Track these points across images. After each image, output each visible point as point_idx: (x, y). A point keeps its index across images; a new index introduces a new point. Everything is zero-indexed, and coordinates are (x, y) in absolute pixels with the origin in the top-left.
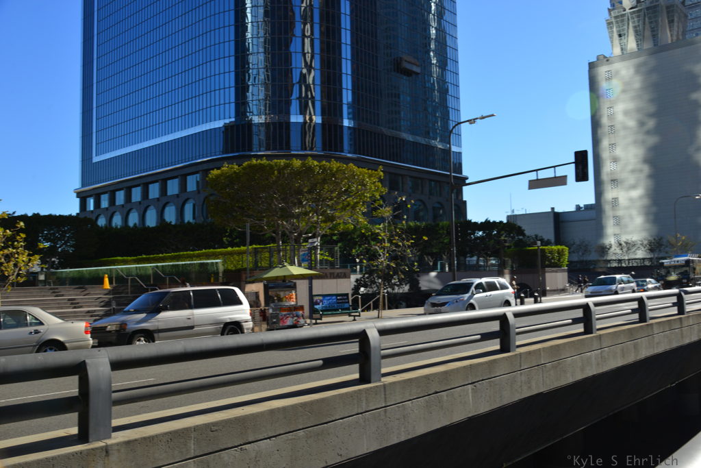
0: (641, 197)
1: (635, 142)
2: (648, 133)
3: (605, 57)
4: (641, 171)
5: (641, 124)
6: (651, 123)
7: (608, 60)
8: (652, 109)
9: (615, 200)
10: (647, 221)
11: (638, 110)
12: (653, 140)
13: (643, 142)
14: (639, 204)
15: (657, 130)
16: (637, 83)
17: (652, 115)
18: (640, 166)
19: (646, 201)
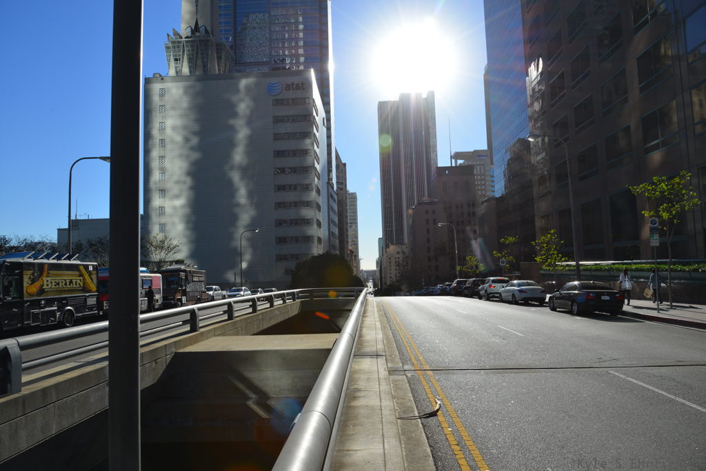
0: (183, 206)
1: (180, 156)
2: (192, 149)
3: (160, 76)
4: (184, 182)
5: (187, 140)
6: (195, 141)
7: (162, 79)
8: (196, 127)
9: (162, 208)
10: (187, 228)
11: (185, 127)
12: (195, 156)
13: (188, 156)
14: (181, 212)
15: (199, 148)
16: (185, 103)
17: (195, 133)
18: (184, 178)
19: (187, 210)
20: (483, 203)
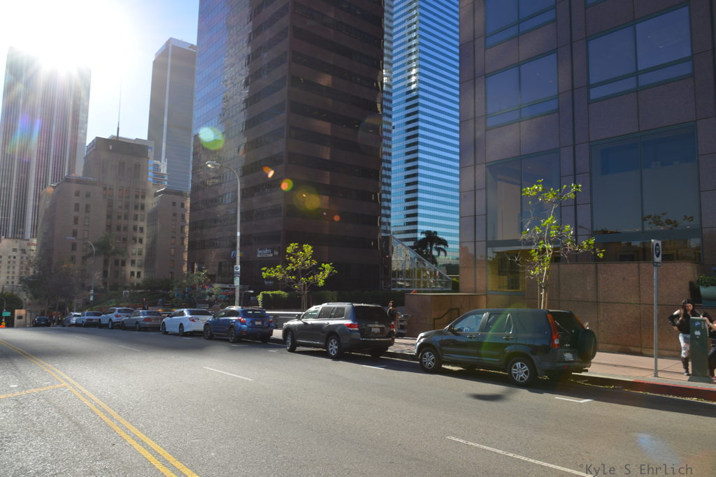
20: (156, 194)
